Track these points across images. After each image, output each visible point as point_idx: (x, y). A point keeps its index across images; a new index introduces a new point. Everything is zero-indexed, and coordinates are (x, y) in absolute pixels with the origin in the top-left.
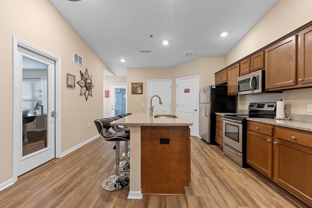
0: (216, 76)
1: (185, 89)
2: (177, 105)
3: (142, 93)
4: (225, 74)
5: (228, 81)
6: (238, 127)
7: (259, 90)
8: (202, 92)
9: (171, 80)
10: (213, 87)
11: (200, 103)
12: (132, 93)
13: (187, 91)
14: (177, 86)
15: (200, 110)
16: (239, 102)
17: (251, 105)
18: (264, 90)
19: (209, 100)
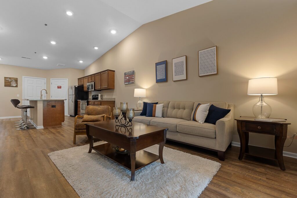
0: (78, 81)
1: (58, 86)
2: (52, 96)
3: (17, 86)
4: (82, 80)
5: (84, 84)
6: (86, 104)
7: (93, 90)
8: (70, 89)
9: (46, 79)
10: (76, 87)
11: (69, 95)
12: (5, 86)
13: (59, 87)
14: (51, 84)
15: (69, 100)
16: (89, 95)
17: (93, 96)
18: (95, 90)
19: (74, 93)
